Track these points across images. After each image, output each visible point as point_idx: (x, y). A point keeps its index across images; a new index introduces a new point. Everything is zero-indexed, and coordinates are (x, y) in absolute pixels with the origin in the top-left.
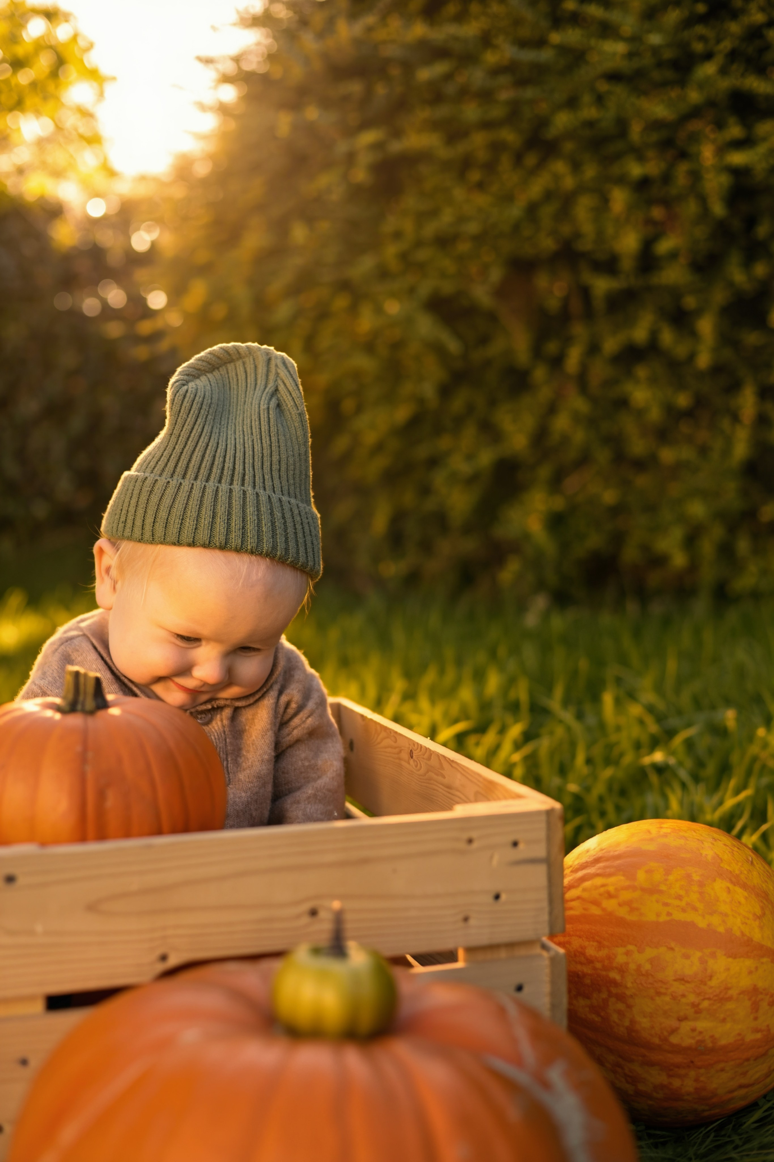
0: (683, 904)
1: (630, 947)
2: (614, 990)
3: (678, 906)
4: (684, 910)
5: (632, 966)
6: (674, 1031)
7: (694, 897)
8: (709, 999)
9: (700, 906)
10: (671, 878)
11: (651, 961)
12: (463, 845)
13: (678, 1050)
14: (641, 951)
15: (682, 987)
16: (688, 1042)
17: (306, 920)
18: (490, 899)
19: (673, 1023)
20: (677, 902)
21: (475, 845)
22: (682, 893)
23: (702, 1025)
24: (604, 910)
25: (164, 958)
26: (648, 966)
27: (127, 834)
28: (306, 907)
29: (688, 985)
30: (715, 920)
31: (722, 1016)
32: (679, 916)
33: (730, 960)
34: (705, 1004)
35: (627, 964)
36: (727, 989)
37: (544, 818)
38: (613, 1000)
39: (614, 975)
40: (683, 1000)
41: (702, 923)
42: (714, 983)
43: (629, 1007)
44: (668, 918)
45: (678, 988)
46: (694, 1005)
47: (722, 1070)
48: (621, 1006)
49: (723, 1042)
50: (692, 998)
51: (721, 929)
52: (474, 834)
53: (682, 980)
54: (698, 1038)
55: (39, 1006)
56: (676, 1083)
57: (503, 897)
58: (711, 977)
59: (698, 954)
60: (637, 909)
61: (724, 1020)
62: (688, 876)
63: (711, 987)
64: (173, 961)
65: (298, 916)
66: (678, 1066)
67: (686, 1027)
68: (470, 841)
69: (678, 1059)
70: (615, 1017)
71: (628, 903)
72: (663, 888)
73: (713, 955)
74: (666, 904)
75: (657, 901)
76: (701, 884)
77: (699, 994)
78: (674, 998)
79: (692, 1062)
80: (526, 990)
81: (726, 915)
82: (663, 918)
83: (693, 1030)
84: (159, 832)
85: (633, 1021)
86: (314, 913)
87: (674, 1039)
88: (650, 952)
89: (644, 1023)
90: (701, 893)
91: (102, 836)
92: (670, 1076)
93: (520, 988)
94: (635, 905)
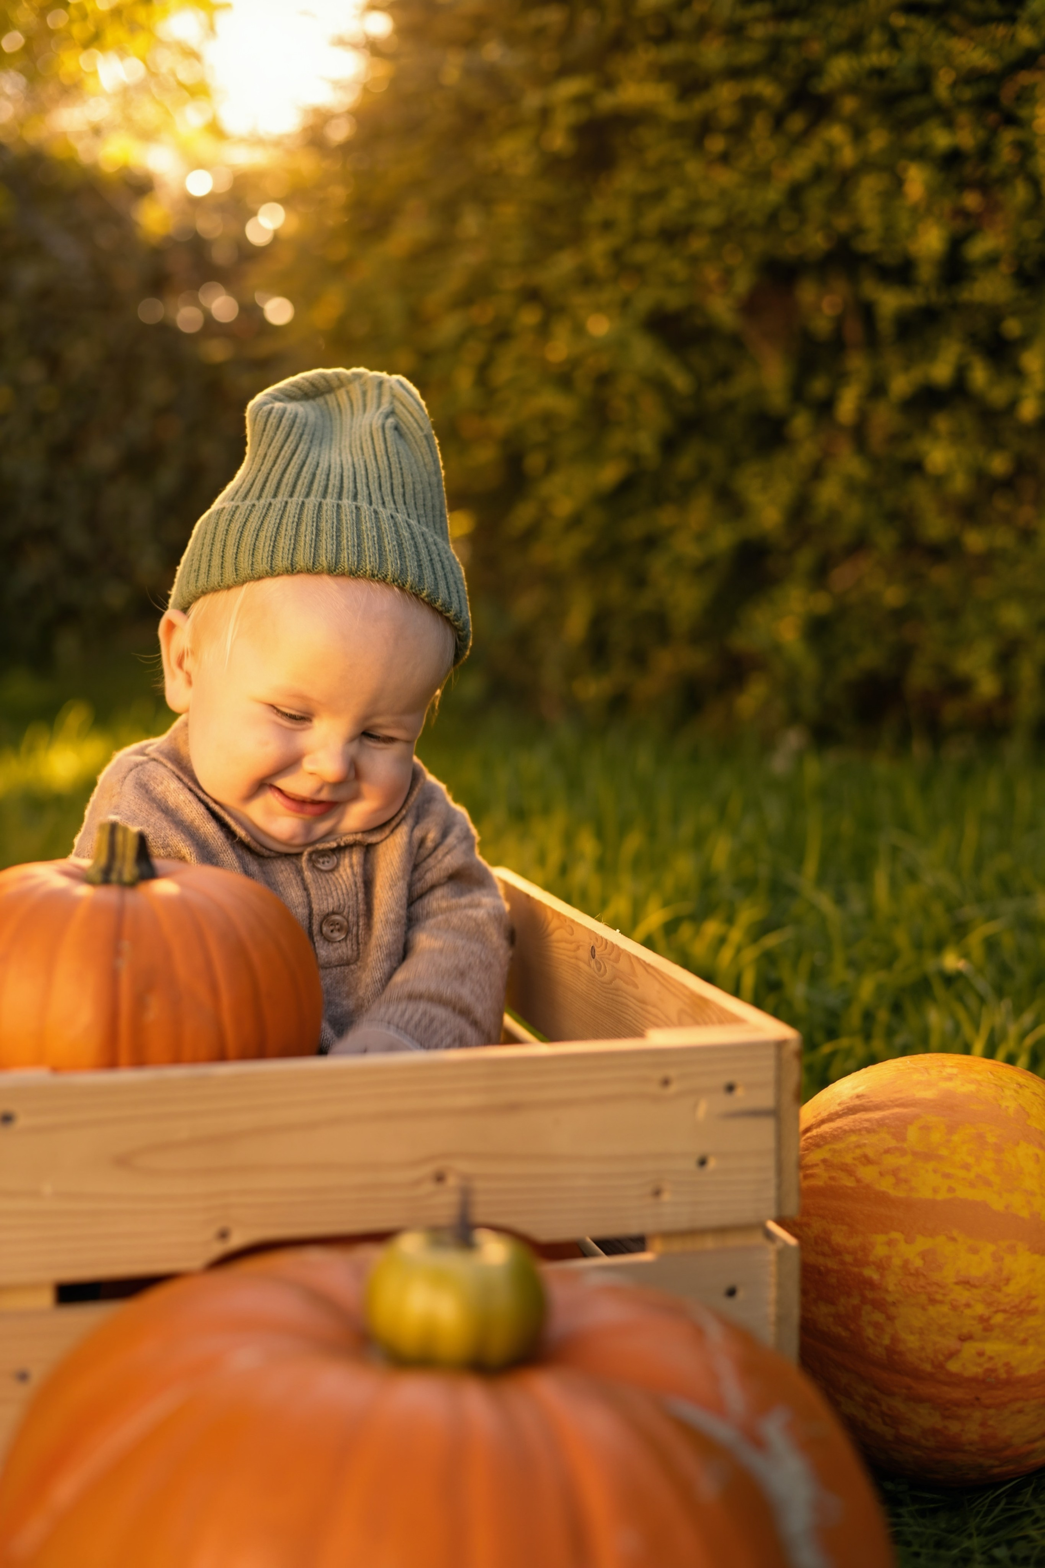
0: (972, 1175)
1: (895, 1235)
2: (869, 1294)
3: (964, 1179)
4: (972, 1185)
5: (897, 1262)
6: (952, 1355)
7: (987, 1167)
8: (1004, 1311)
9: (995, 1179)
10: (956, 1138)
11: (923, 1255)
12: (654, 1088)
13: (957, 1381)
14: (909, 1241)
15: (966, 1294)
16: (973, 1370)
17: (429, 1187)
18: (692, 1165)
19: (951, 1343)
20: (962, 1173)
21: (673, 1088)
22: (971, 1160)
23: (992, 1347)
24: (858, 1181)
25: (223, 1235)
26: (918, 1263)
27: (176, 1059)
28: (428, 1169)
29: (975, 1291)
30: (1017, 1202)
31: (1022, 1336)
32: (964, 1193)
33: (1036, 1257)
34: (999, 1318)
35: (889, 1258)
36: (1031, 1297)
37: (772, 1052)
38: (868, 1308)
39: (870, 1273)
40: (968, 1312)
41: (998, 1205)
42: (1012, 1288)
43: (891, 1318)
44: (949, 1196)
45: (962, 1295)
46: (982, 1319)
47: (1020, 1411)
48: (879, 1317)
49: (1023, 1372)
50: (980, 1309)
51: (1025, 1214)
52: (672, 1073)
53: (966, 1283)
54: (987, 1365)
55: (46, 1298)
56: (954, 1427)
57: (712, 1164)
58: (1008, 1280)
59: (991, 1248)
60: (906, 1181)
61: (1024, 1342)
62: (980, 1137)
63: (1008, 1295)
64: (237, 1240)
65: (417, 1183)
66: (958, 1404)
67: (969, 1349)
68: (666, 1082)
69: (957, 1394)
70: (870, 1332)
71: (895, 1172)
72: (944, 1152)
73: (1012, 1250)
74: (947, 1176)
75: (935, 1171)
76: (999, 1149)
77: (989, 1304)
78: (954, 1308)
79: (978, 1399)
80: (741, 1295)
81: (1033, 1194)
82: (942, 1195)
83: (981, 1354)
84: (221, 1056)
85: (895, 1339)
86: (440, 1178)
87: (953, 1366)
88: (922, 1243)
89: (911, 1341)
90: (998, 1162)
91: (139, 1061)
92: (945, 1417)
93: (731, 1293)
94: (903, 1175)
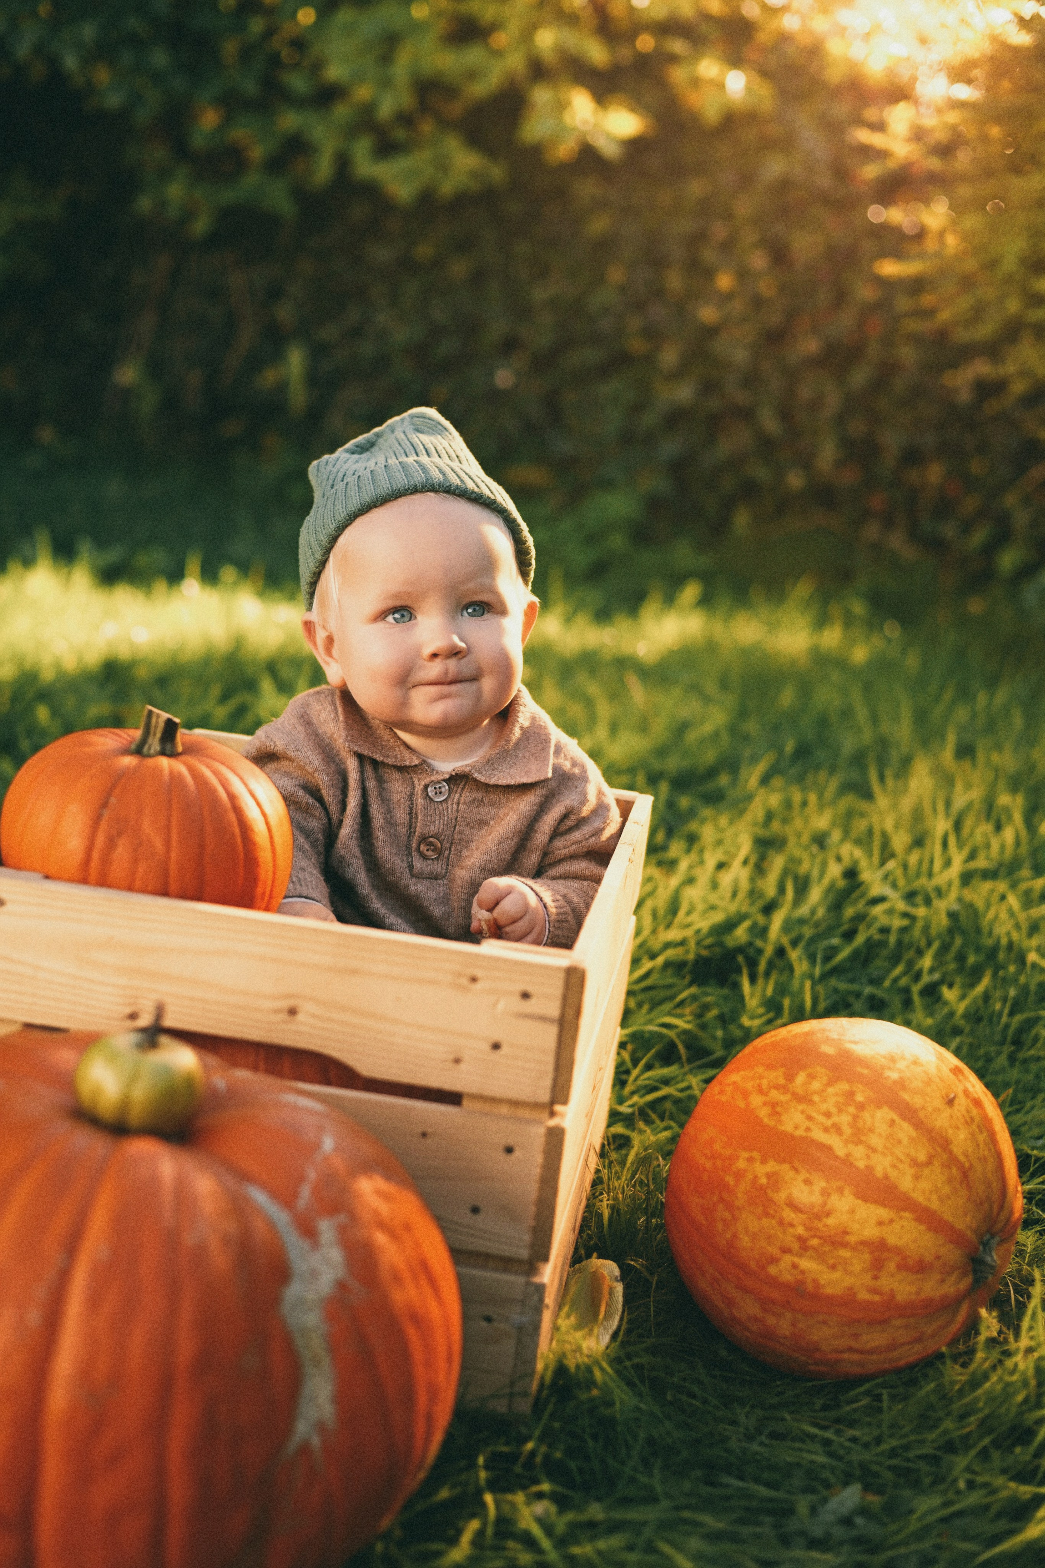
0: (829, 1123)
1: (755, 1154)
2: (725, 1196)
3: (822, 1124)
4: (826, 1130)
5: (750, 1176)
6: (774, 1260)
7: (844, 1120)
8: (820, 1238)
9: (847, 1131)
10: (830, 1090)
11: (769, 1176)
12: (465, 981)
13: (774, 1282)
14: (764, 1161)
15: (793, 1215)
16: (787, 1277)
17: (283, 1017)
18: (486, 1047)
19: (774, 1251)
20: (821, 1119)
21: (478, 986)
22: (834, 1110)
23: (806, 1264)
24: (748, 1105)
25: (133, 1017)
26: (764, 1181)
28: (286, 1004)
29: (800, 1215)
30: (858, 1153)
31: (831, 1262)
32: (818, 1135)
33: (860, 1202)
34: (815, 1242)
35: (745, 1171)
36: (846, 1233)
37: (562, 975)
38: (721, 1206)
39: (730, 1180)
40: (791, 1230)
41: (840, 1150)
42: (830, 1221)
43: (735, 1219)
44: (804, 1134)
45: (789, 1215)
46: (801, 1239)
47: (824, 1322)
48: (727, 1215)
49: (829, 1291)
50: (800, 1230)
51: (861, 1164)
52: (478, 973)
53: (792, 1205)
54: (800, 1277)
56: (771, 1320)
57: (505, 1050)
58: (828, 1214)
59: (823, 1184)
60: (778, 1113)
61: (833, 1267)
62: (851, 1094)
63: (826, 1226)
65: (276, 1011)
66: (773, 1302)
67: (788, 1259)
68: (474, 980)
69: (776, 1295)
70: (720, 1226)
71: (774, 1105)
72: (816, 1098)
73: (840, 1191)
74: (810, 1118)
75: (802, 1112)
76: (861, 1107)
77: (808, 1229)
78: (781, 1223)
79: (788, 1302)
80: (517, 1153)
81: (874, 1150)
82: (800, 1133)
83: (795, 1266)
85: (735, 1236)
86: (292, 1012)
87: (772, 1270)
88: (771, 1166)
89: (745, 1241)
90: (855, 1118)
92: (765, 1310)
93: (509, 1150)
94: (778, 1109)
